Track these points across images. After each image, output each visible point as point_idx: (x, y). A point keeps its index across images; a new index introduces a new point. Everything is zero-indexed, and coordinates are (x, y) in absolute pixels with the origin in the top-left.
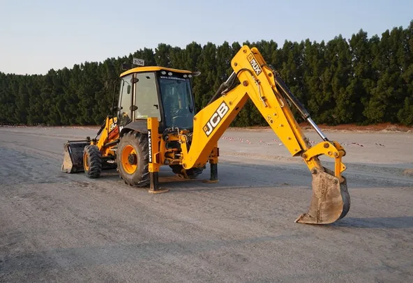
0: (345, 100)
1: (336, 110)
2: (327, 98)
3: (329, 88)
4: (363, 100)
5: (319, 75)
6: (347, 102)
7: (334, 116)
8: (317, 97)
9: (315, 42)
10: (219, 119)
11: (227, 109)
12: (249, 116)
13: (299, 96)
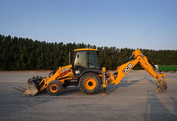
0: (57, 62)
1: (54, 65)
2: (52, 61)
3: (53, 58)
4: (62, 62)
5: (49, 53)
6: (58, 63)
7: (54, 67)
8: (48, 60)
9: (47, 43)
10: (129, 68)
11: (132, 65)
12: (20, 67)
13: (42, 60)
